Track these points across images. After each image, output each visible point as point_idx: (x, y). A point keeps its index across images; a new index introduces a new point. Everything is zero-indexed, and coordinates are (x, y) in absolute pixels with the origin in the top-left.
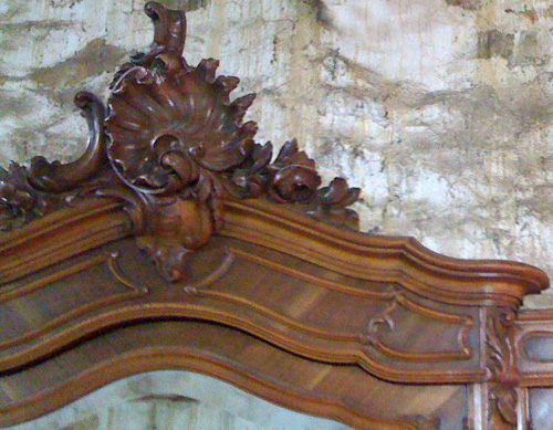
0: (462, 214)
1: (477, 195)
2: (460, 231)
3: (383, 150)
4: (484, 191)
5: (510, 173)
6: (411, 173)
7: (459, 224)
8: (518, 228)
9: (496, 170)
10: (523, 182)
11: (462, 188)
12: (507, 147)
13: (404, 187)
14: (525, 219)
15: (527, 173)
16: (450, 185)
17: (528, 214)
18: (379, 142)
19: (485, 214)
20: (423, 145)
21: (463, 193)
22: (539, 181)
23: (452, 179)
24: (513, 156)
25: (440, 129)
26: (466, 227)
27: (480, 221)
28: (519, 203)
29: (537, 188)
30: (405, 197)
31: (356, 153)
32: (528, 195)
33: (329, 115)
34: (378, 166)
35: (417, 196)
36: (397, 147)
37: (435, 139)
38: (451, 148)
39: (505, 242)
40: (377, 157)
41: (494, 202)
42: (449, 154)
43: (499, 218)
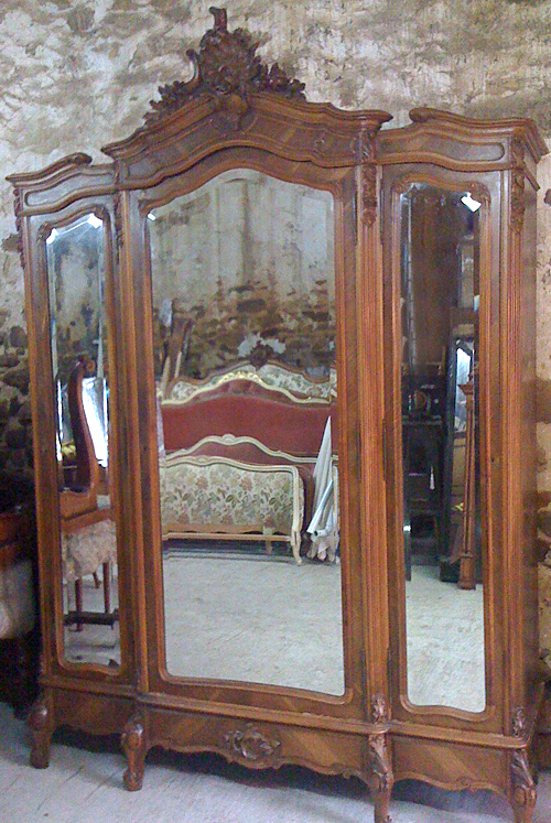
0: (386, 64)
1: (394, 52)
2: (385, 75)
3: (341, 28)
4: (398, 49)
5: (413, 36)
6: (358, 42)
7: (385, 70)
8: (416, 70)
9: (404, 35)
10: (419, 41)
11: (386, 48)
12: (411, 19)
13: (354, 51)
14: (421, 65)
15: (422, 36)
16: (379, 47)
17: (421, 61)
18: (340, 23)
19: (398, 63)
20: (364, 23)
21: (386, 51)
22: (429, 40)
23: (380, 43)
24: (414, 26)
25: (374, 11)
26: (388, 72)
27: (395, 68)
28: (417, 55)
29: (427, 44)
30: (355, 57)
31: (327, 32)
32: (422, 49)
33: (312, 10)
34: (339, 39)
35: (362, 56)
36: (349, 26)
37: (371, 19)
38: (379, 23)
39: (409, 79)
40: (339, 33)
41: (404, 55)
42: (378, 27)
43: (405, 65)
